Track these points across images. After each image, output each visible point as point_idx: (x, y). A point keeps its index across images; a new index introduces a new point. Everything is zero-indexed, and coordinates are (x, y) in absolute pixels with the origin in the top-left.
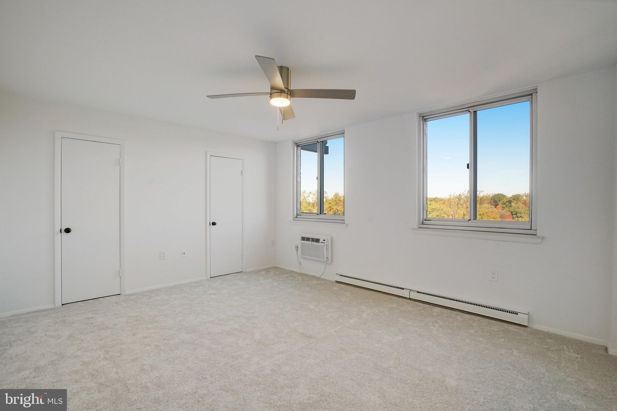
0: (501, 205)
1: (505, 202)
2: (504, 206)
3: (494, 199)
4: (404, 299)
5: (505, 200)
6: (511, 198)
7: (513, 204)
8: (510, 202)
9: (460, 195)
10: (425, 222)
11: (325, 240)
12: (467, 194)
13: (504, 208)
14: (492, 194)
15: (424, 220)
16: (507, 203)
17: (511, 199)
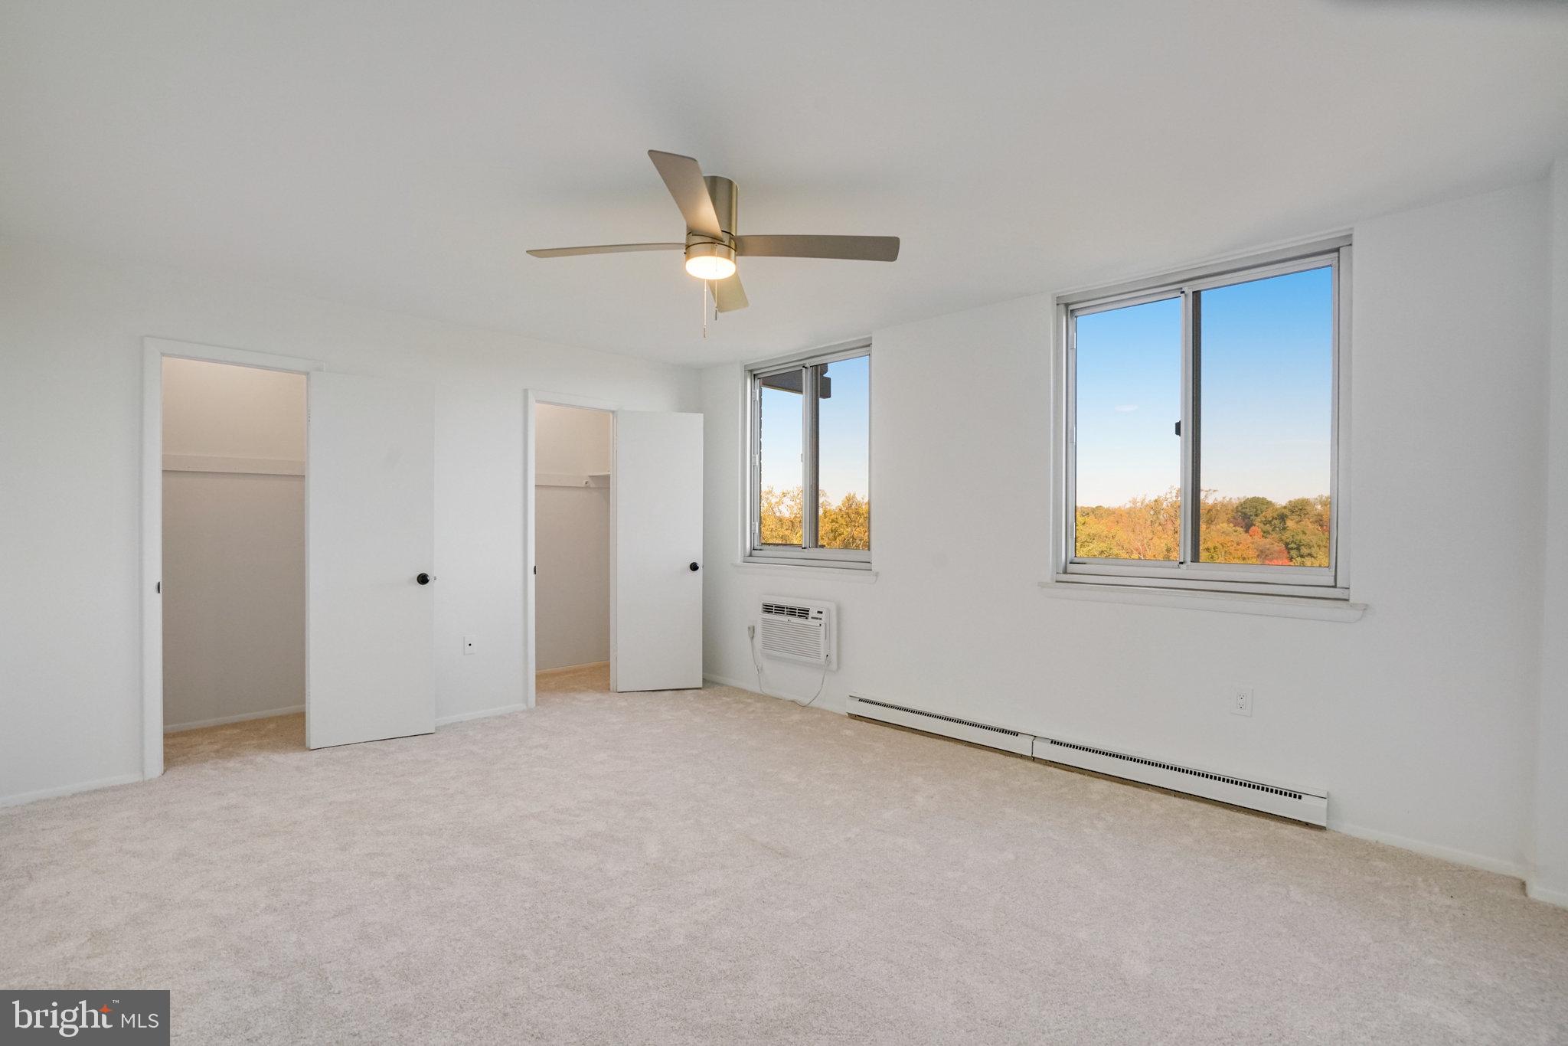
0: (1262, 525)
1: (1270, 519)
2: (1268, 527)
3: (1244, 510)
4: (1019, 760)
5: (1269, 514)
6: (1285, 508)
7: (1290, 523)
8: (1283, 518)
9: (1156, 501)
10: (1072, 568)
11: (821, 613)
12: (1174, 499)
13: (1268, 533)
14: (1238, 498)
15: (1068, 562)
16: (1275, 521)
17: (1286, 512)
